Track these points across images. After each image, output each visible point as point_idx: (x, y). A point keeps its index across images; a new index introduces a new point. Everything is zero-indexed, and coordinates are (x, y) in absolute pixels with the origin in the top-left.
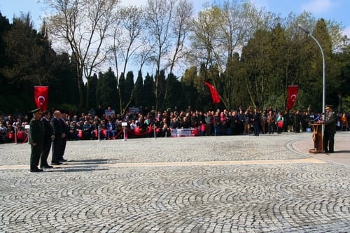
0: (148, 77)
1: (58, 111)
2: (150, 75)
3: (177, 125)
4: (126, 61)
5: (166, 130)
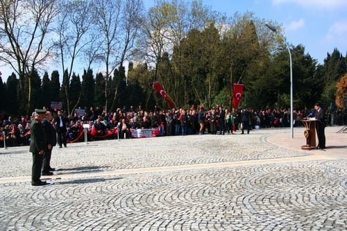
0: (74, 76)
2: (76, 75)
3: (137, 126)
4: (73, 58)
5: (125, 131)
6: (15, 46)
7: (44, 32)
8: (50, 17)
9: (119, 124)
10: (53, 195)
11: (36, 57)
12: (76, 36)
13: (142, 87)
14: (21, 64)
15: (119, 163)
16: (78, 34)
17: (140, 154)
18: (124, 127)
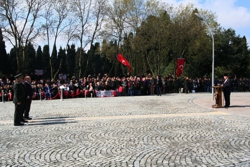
0: (61, 50)
1: (28, 77)
2: (63, 48)
3: (101, 88)
4: (56, 37)
5: (91, 92)
6: (13, 27)
7: (35, 17)
8: (39, 6)
9: (88, 86)
10: (26, 131)
11: (29, 36)
12: (59, 20)
13: (109, 59)
14: (18, 40)
15: (78, 113)
16: (60, 19)
17: (96, 108)
18: (91, 89)
